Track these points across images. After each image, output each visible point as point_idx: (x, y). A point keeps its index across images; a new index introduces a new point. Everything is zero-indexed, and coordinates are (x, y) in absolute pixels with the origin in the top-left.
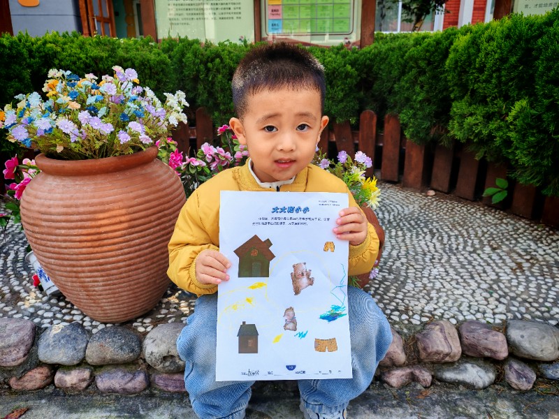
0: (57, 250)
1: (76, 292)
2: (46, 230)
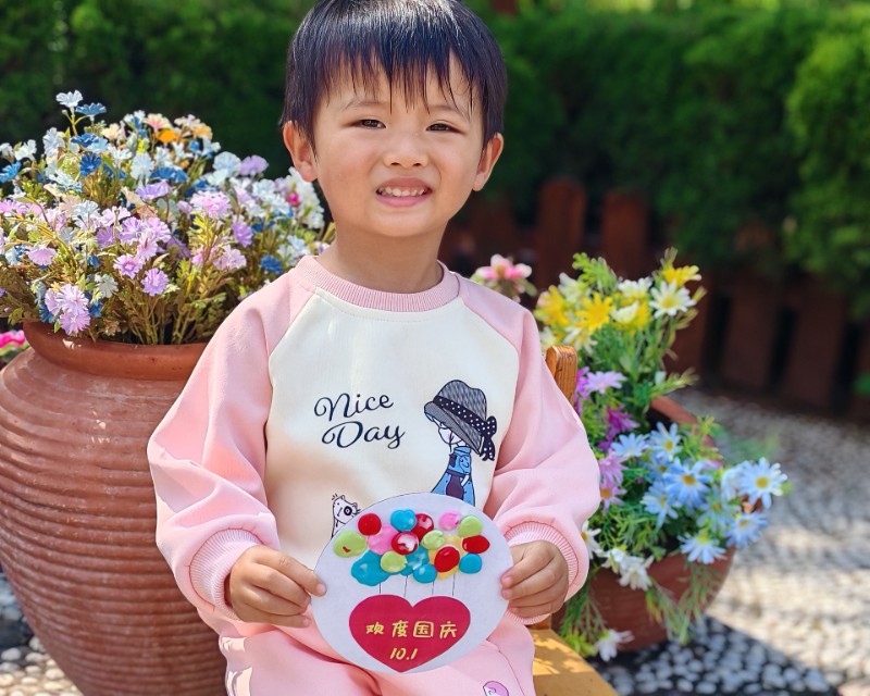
0: (127, 549)
1: (133, 650)
2: (112, 504)
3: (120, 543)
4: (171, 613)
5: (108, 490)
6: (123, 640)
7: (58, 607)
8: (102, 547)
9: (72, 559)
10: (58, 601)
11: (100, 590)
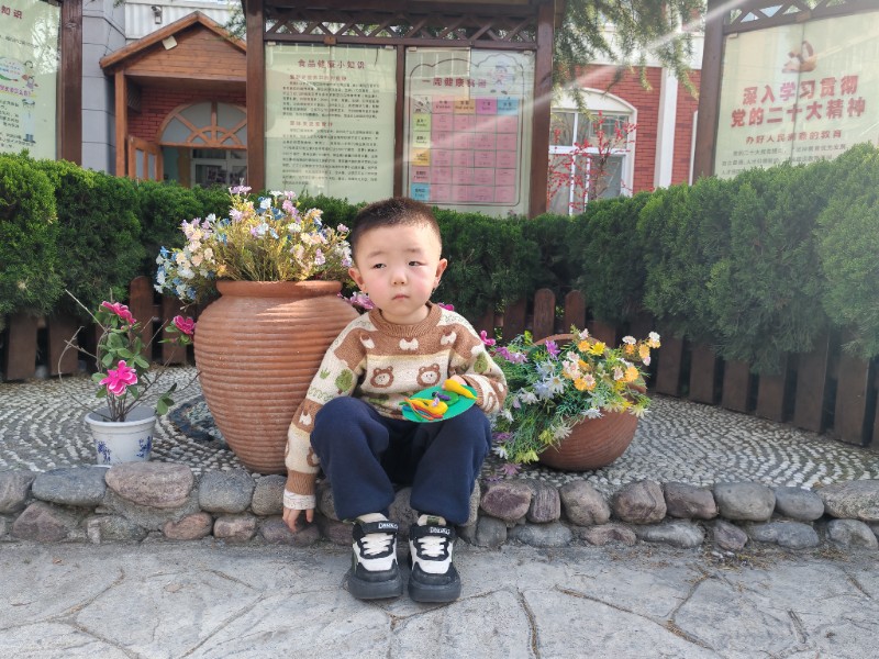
0: (245, 372)
1: (252, 426)
3: (242, 369)
4: (267, 405)
5: (236, 342)
6: (246, 420)
7: (220, 405)
8: (235, 371)
9: (222, 378)
10: (219, 402)
11: (235, 393)
